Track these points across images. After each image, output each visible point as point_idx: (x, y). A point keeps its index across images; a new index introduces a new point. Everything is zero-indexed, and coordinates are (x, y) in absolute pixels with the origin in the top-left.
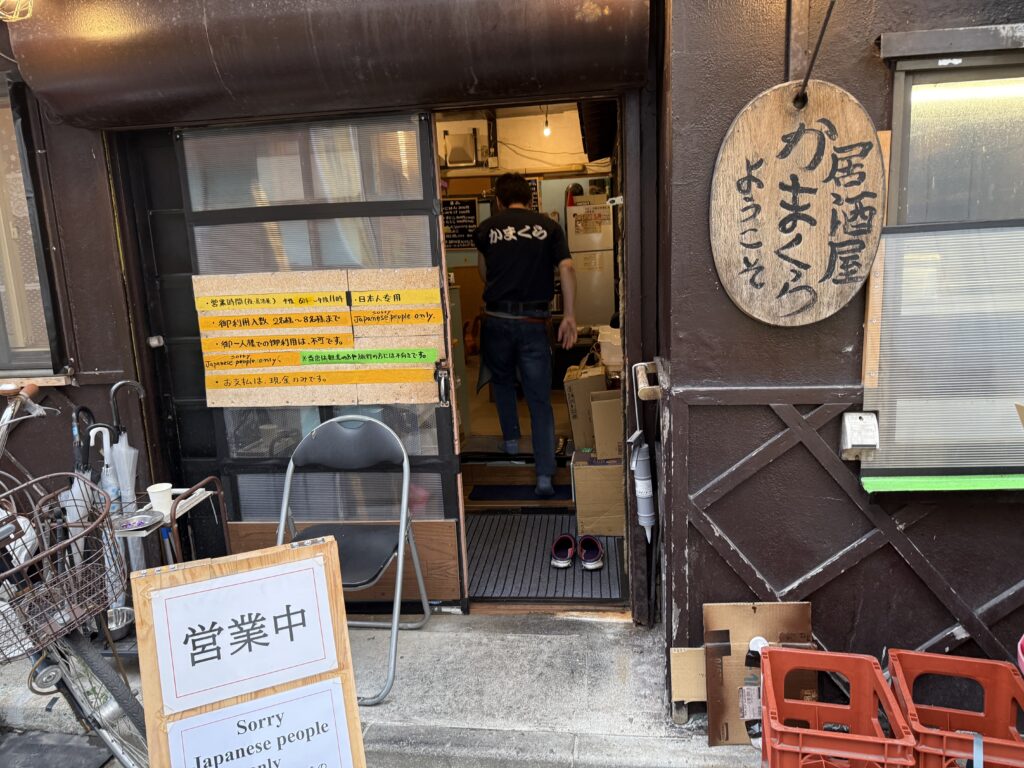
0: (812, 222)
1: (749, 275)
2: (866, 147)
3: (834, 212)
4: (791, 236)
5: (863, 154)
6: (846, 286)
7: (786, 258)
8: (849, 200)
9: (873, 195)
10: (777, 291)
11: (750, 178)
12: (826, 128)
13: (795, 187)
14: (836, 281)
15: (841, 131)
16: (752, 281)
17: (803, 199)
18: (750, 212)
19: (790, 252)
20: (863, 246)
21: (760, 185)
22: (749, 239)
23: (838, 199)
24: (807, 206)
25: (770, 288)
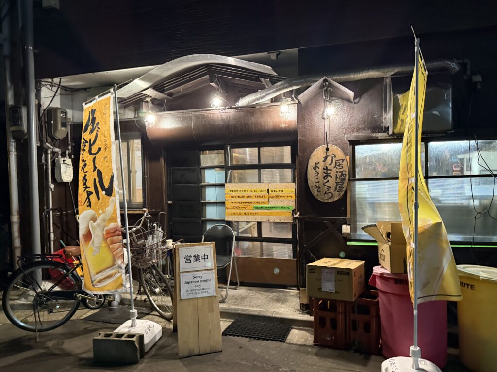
0: (331, 177)
1: (317, 189)
2: (343, 160)
3: (336, 175)
4: (326, 180)
5: (343, 162)
6: (340, 193)
7: (325, 185)
8: (340, 172)
9: (345, 171)
10: (324, 193)
11: (316, 167)
12: (333, 156)
13: (326, 169)
14: (338, 191)
15: (337, 156)
16: (318, 190)
17: (329, 172)
18: (317, 174)
19: (327, 184)
20: (344, 183)
21: (319, 168)
22: (316, 180)
23: (337, 172)
24: (330, 174)
25: (322, 192)
